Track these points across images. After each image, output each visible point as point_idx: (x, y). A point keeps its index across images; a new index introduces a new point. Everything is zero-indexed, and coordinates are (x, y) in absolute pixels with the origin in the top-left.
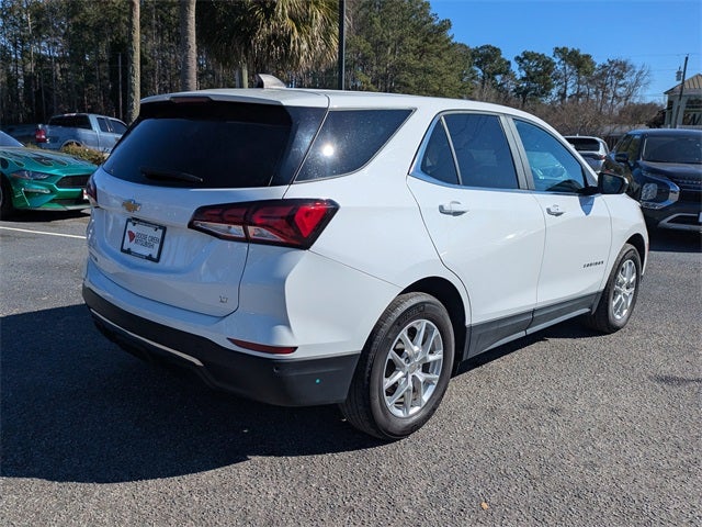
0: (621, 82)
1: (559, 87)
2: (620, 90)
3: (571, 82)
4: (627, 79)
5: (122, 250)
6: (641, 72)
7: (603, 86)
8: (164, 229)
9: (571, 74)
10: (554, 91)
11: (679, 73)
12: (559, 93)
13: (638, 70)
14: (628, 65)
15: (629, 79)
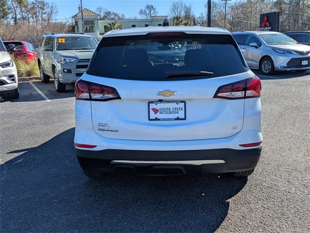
0: (44, 12)
1: (12, 14)
2: (45, 16)
3: (18, 11)
4: (46, 10)
5: (150, 120)
6: (52, 7)
7: (35, 13)
8: (185, 102)
9: (17, 7)
10: (10, 16)
11: (79, 8)
12: (13, 18)
13: (50, 5)
14: (45, 3)
15: (47, 10)
